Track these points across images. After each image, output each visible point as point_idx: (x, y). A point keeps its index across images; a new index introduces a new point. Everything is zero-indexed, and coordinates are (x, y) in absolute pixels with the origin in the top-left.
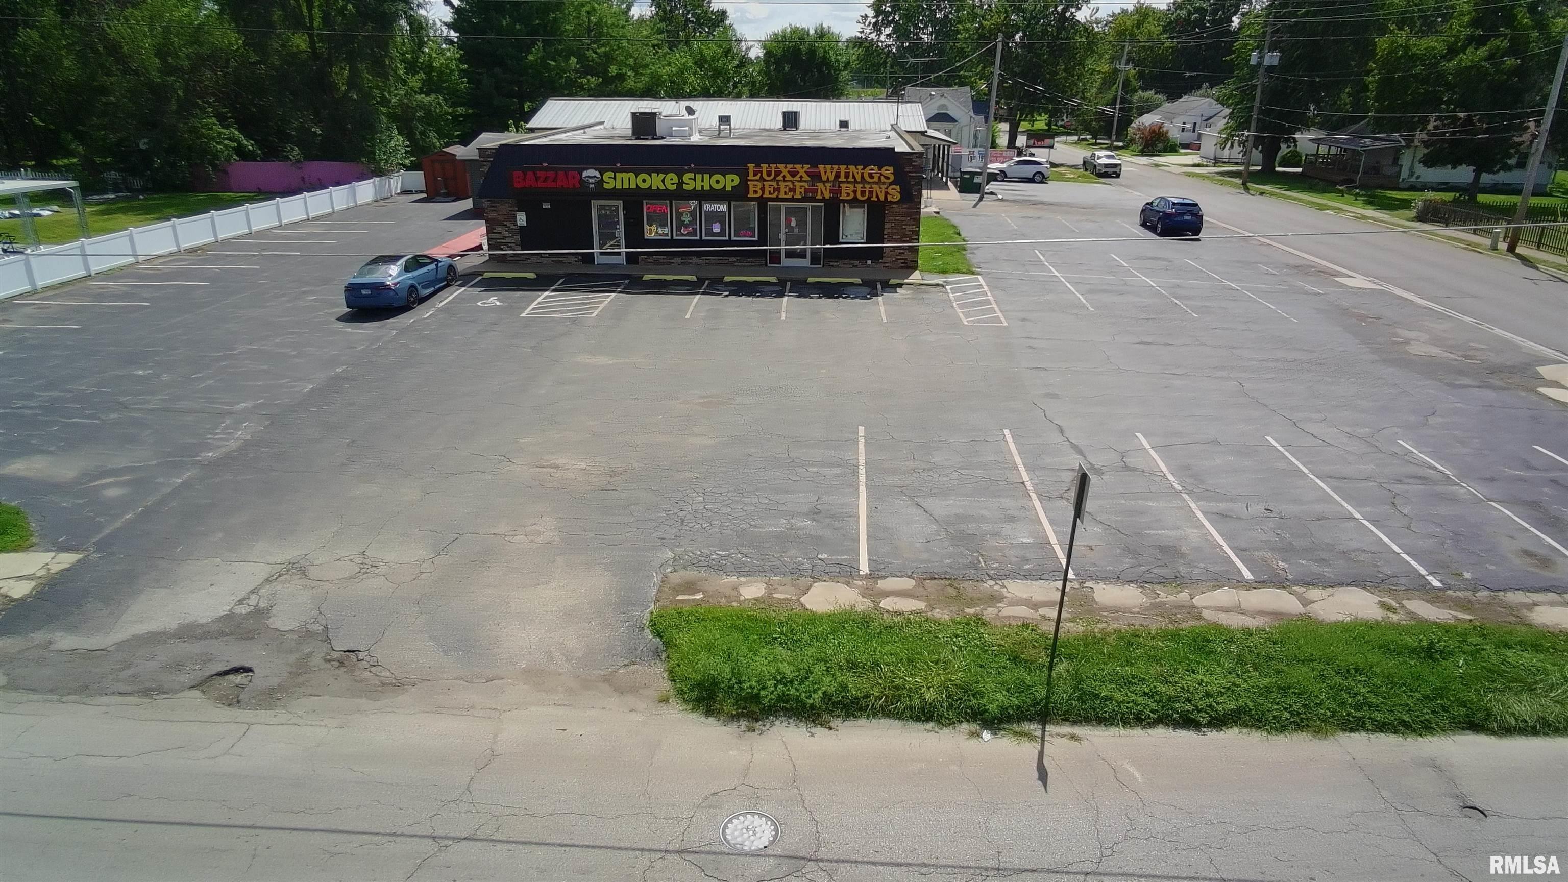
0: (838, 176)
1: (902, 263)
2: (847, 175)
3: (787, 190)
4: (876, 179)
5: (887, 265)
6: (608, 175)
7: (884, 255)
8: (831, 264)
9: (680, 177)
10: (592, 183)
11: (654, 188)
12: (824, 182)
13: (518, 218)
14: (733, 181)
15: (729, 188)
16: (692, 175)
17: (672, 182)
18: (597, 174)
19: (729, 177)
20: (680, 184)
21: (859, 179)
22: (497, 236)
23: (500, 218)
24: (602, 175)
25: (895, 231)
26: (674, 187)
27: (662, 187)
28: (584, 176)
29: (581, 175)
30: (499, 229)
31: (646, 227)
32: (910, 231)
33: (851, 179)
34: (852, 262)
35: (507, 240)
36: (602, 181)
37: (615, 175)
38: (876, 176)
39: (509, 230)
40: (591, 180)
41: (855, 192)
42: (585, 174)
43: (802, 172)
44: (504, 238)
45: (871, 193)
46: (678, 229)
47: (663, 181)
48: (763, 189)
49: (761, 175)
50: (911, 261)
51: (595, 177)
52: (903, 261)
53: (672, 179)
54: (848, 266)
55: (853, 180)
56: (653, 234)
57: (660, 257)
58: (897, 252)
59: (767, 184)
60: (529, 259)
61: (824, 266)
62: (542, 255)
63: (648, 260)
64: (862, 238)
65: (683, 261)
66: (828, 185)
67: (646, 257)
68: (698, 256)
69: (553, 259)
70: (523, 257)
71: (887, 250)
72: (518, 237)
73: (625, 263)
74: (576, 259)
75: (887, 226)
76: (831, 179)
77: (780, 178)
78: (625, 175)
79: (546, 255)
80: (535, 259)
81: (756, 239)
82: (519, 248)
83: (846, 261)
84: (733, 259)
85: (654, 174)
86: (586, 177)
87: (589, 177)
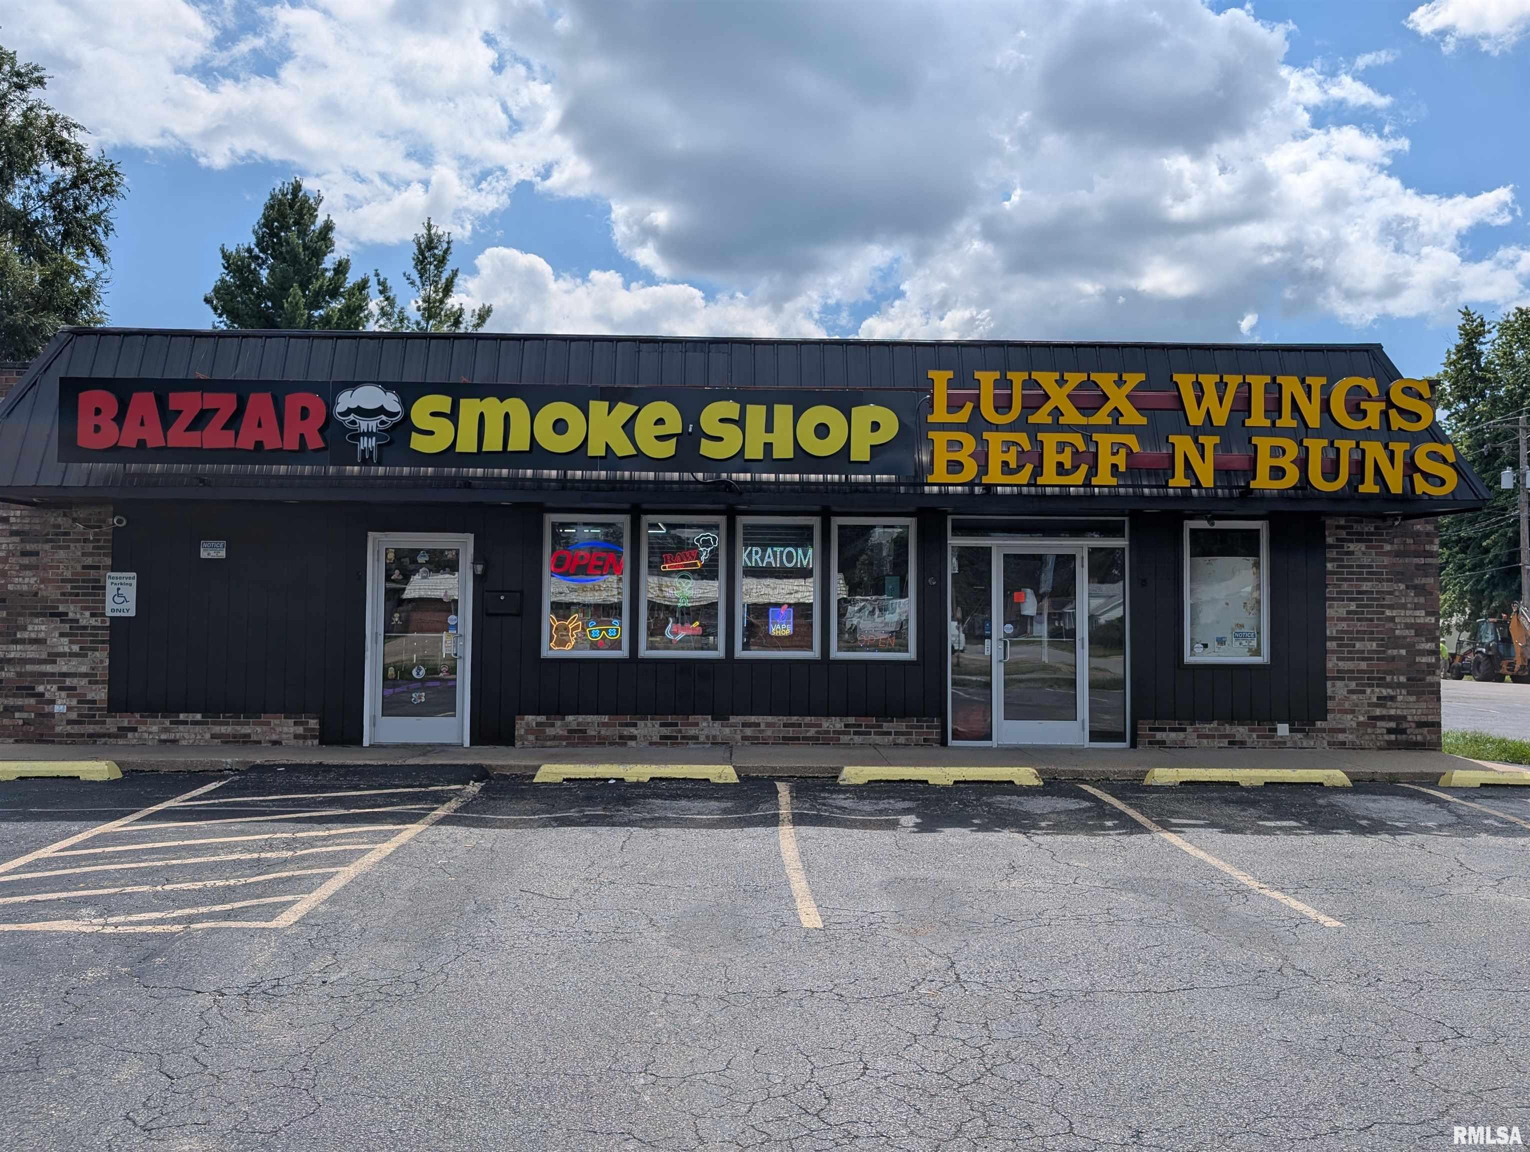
0: (1243, 405)
1: (1390, 731)
2: (1274, 408)
3: (1066, 458)
4: (1373, 420)
5: (1341, 737)
6: (427, 408)
7: (1330, 705)
8: (1159, 736)
9: (691, 416)
10: (369, 434)
11: (596, 449)
12: (1195, 433)
13: (110, 590)
15: (860, 453)
16: (731, 409)
17: (662, 430)
18: (391, 402)
19: (863, 414)
20: (690, 437)
21: (1312, 414)
24: (407, 403)
25: (1362, 626)
26: (668, 449)
27: (623, 448)
28: (340, 408)
29: (330, 404)
30: (38, 628)
31: (550, 619)
32: (1408, 626)
33: (1287, 421)
34: (1228, 729)
35: (61, 666)
36: (404, 428)
38: (1374, 409)
39: (75, 631)
41: (1303, 463)
42: (346, 401)
43: (1118, 398)
44: (53, 657)
45: (1358, 467)
46: (656, 630)
48: (982, 458)
49: (977, 407)
50: (1420, 725)
51: (381, 410)
52: (1393, 725)
56: (569, 647)
57: (590, 718)
58: (1373, 693)
59: (995, 439)
60: (135, 730)
61: (1134, 745)
62: (182, 717)
63: (550, 731)
64: (1257, 652)
65: (666, 731)
66: (1210, 442)
67: (542, 719)
68: (720, 714)
69: (217, 729)
70: (111, 724)
71: (1337, 690)
72: (102, 656)
73: (467, 743)
74: (300, 730)
75: (1335, 610)
76: (1220, 418)
77: (1042, 416)
78: (493, 408)
79: (198, 717)
80: (155, 728)
81: (911, 654)
82: (100, 694)
83: (1207, 728)
84: (835, 724)
85: (598, 407)
86: (349, 411)
87: (361, 412)
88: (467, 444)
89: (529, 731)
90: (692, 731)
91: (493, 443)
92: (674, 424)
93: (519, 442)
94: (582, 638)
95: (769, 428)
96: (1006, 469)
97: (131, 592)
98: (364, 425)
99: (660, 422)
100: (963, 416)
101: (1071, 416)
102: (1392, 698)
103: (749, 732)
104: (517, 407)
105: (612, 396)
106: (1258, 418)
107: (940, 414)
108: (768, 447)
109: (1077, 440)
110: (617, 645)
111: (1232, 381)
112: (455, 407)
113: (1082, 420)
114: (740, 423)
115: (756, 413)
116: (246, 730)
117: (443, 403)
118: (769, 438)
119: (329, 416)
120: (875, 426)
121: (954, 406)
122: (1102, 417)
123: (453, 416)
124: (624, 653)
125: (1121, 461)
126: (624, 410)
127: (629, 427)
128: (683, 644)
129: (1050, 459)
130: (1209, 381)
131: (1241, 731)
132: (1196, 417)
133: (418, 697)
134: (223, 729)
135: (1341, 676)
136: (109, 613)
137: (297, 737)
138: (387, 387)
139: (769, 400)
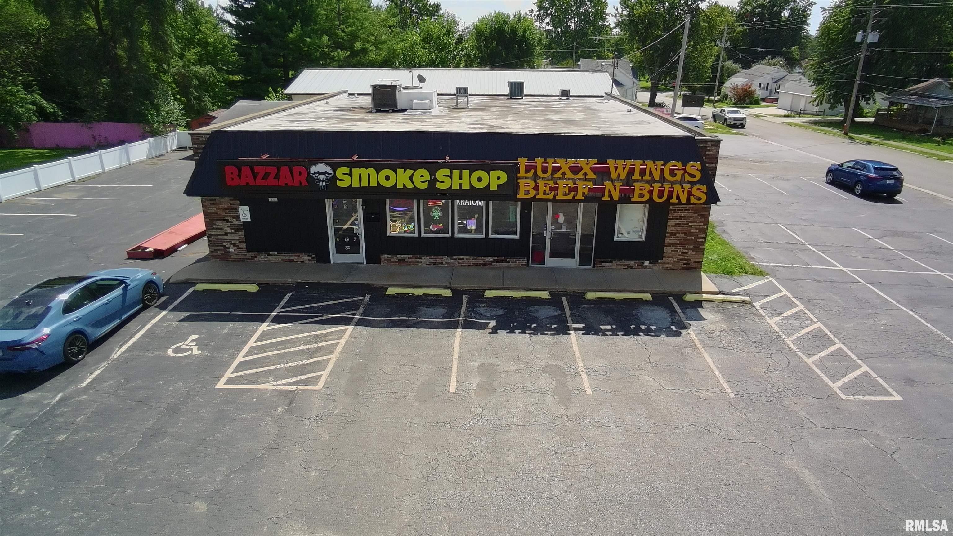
0: (631, 171)
1: (684, 264)
2: (643, 172)
3: (567, 190)
4: (678, 178)
5: (667, 265)
6: (341, 172)
7: (665, 255)
8: (603, 264)
9: (433, 173)
10: (323, 181)
11: (400, 186)
12: (613, 181)
13: (241, 212)
14: (499, 178)
15: (493, 187)
16: (447, 171)
17: (423, 179)
18: (329, 170)
19: (495, 174)
20: (433, 182)
21: (657, 176)
22: (219, 232)
23: (221, 212)
24: (334, 171)
25: (679, 228)
26: (425, 186)
27: (410, 185)
28: (312, 172)
29: (308, 170)
30: (220, 224)
31: (389, 223)
32: (696, 229)
33: (647, 177)
34: (627, 262)
35: (229, 237)
36: (334, 179)
37: (351, 171)
38: (679, 174)
39: (232, 225)
40: (321, 177)
41: (651, 192)
42: (314, 169)
43: (586, 169)
44: (226, 234)
45: (671, 193)
46: (427, 225)
47: (411, 178)
48: (536, 188)
49: (535, 172)
50: (695, 262)
51: (326, 173)
52: (685, 262)
53: (422, 176)
54: (623, 267)
55: (649, 178)
56: (397, 232)
57: (405, 256)
58: (680, 252)
59: (541, 183)
60: (256, 257)
61: (594, 267)
62: (271, 253)
63: (392, 260)
64: (641, 237)
66: (618, 185)
67: (389, 256)
68: (450, 255)
70: (249, 255)
71: (668, 250)
72: (242, 234)
73: (365, 263)
74: (310, 258)
75: (671, 223)
76: (623, 176)
77: (558, 175)
78: (364, 172)
79: (276, 253)
80: (262, 257)
81: (517, 236)
82: (243, 246)
83: (620, 262)
84: (489, 259)
85: (400, 171)
86: (315, 173)
87: (319, 173)
89: (385, 260)
90: (440, 261)
92: (427, 177)
93: (374, 184)
94: (401, 229)
95: (461, 178)
96: (545, 193)
97: (248, 213)
100: (530, 174)
102: (687, 253)
103: (460, 261)
104: (372, 171)
105: (405, 167)
107: (522, 174)
108: (460, 185)
109: (571, 183)
110: (413, 232)
111: (629, 163)
113: (573, 177)
114: (451, 177)
115: (456, 173)
116: (292, 258)
117: (347, 170)
118: (461, 182)
119: (309, 175)
121: (527, 170)
122: (580, 175)
123: (351, 175)
124: (416, 235)
125: (586, 191)
126: (409, 172)
128: (436, 232)
129: (562, 189)
130: (620, 162)
131: (632, 263)
132: (614, 175)
133: (348, 248)
134: (285, 257)
135: (670, 245)
136: (242, 220)
138: (327, 164)
139: (461, 168)
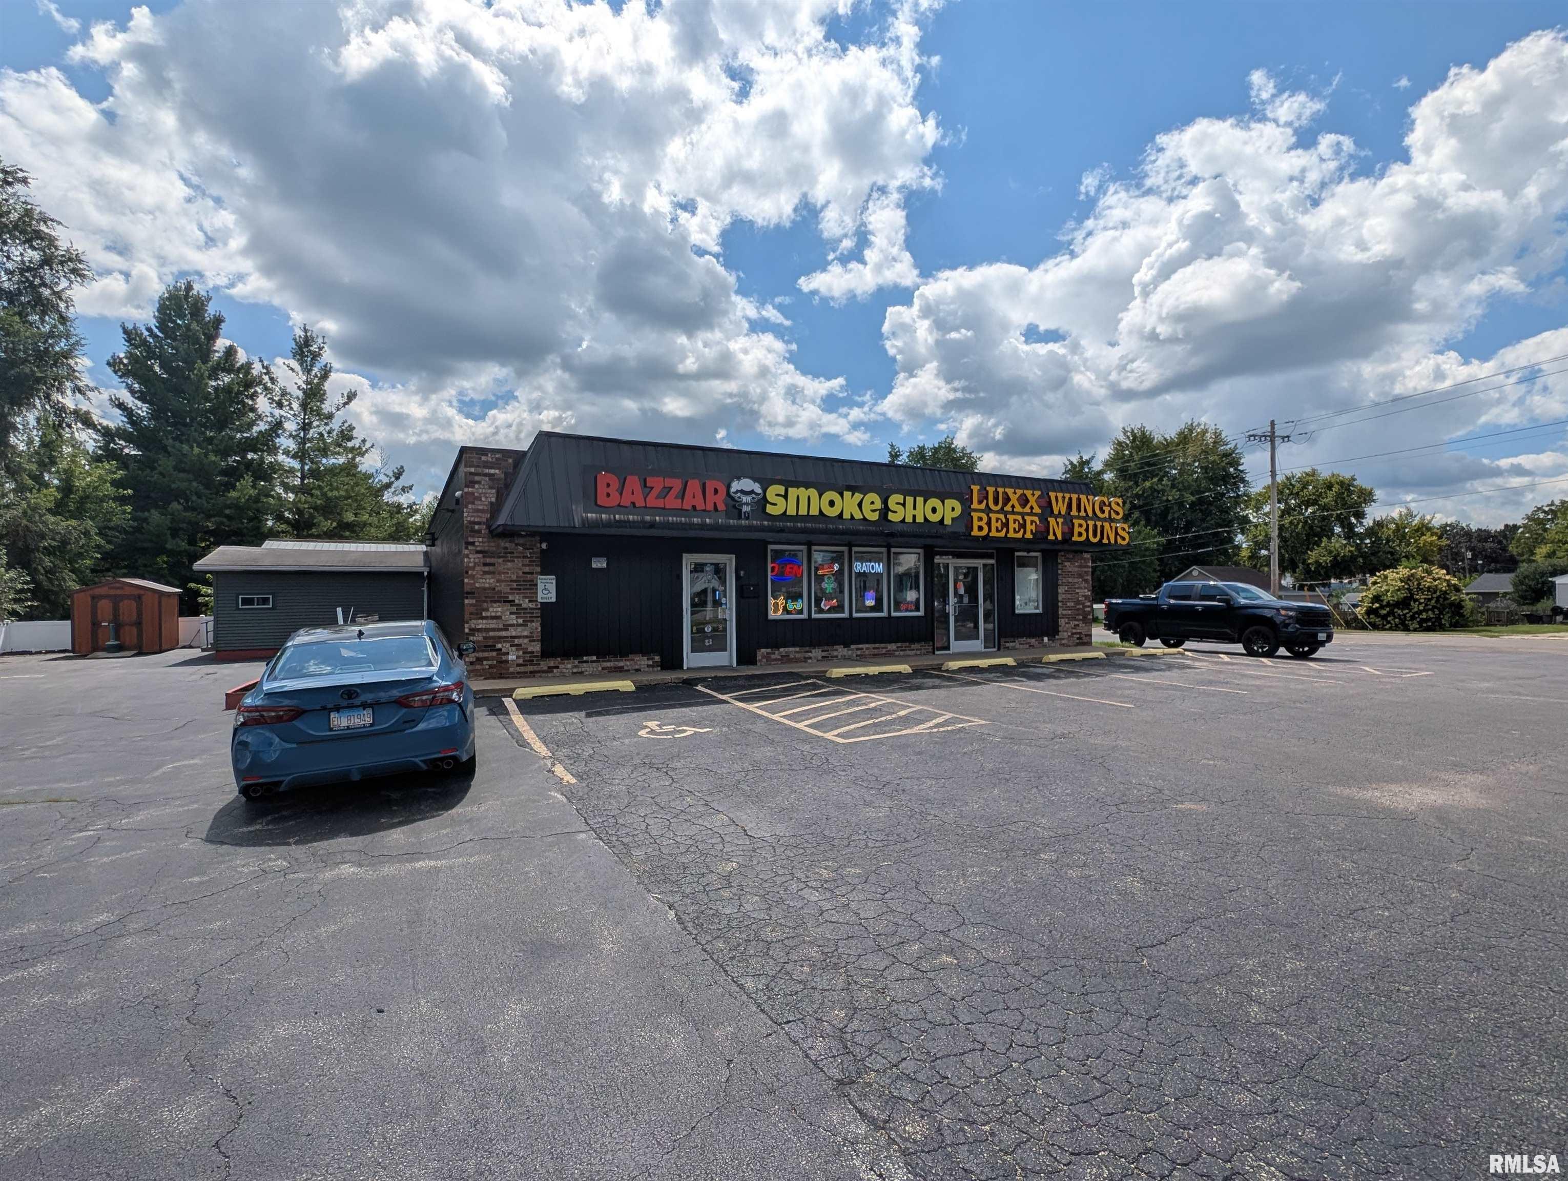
0: (1069, 508)
1: (1077, 638)
2: (1078, 507)
3: (1017, 527)
4: (1107, 515)
5: (1063, 642)
6: (774, 491)
7: (1060, 629)
8: (1006, 644)
9: (884, 500)
10: (747, 504)
11: (847, 515)
12: (1055, 517)
13: (540, 586)
15: (948, 521)
16: (899, 498)
17: (873, 507)
18: (757, 488)
19: (949, 503)
20: (885, 510)
21: (1090, 513)
22: (493, 624)
23: (503, 588)
24: (764, 489)
25: (1069, 596)
26: (876, 516)
27: (858, 515)
28: (733, 490)
29: (728, 487)
30: (496, 609)
31: (771, 601)
32: (1083, 596)
33: (1083, 514)
34: (1029, 640)
35: (512, 632)
36: (764, 501)
39: (519, 611)
42: (735, 486)
43: (1032, 501)
44: (506, 628)
45: (1101, 533)
48: (989, 524)
49: (988, 504)
50: (1086, 635)
51: (752, 492)
54: (1026, 646)
56: (780, 613)
57: (791, 649)
58: (1073, 623)
59: (993, 516)
60: (557, 667)
61: (999, 649)
62: (585, 658)
63: (773, 657)
64: (1037, 608)
65: (824, 654)
66: (1060, 520)
67: (769, 650)
68: (846, 645)
69: (605, 664)
70: (544, 665)
71: (1062, 622)
72: (536, 625)
73: (735, 665)
74: (650, 662)
75: (1061, 590)
76: (1063, 513)
77: (1008, 508)
78: (803, 492)
79: (594, 658)
80: (569, 666)
81: (921, 613)
82: (536, 647)
83: (1023, 640)
84: (892, 647)
85: (847, 494)
86: (737, 492)
87: (742, 492)
88: (792, 511)
89: (763, 657)
90: (835, 653)
91: (803, 511)
92: (878, 505)
93: (814, 511)
94: (785, 609)
95: (915, 508)
96: (998, 531)
97: (552, 588)
98: (745, 499)
99: (872, 503)
100: (983, 506)
101: (1018, 509)
102: (1078, 625)
103: (859, 652)
104: (813, 492)
105: (853, 489)
106: (1074, 512)
107: (975, 505)
108: (914, 517)
109: (1019, 518)
110: (800, 612)
111: (1067, 496)
112: (786, 491)
113: (1021, 510)
114: (904, 505)
115: (910, 500)
116: (621, 664)
117: (781, 489)
118: (914, 512)
119: (728, 494)
120: (953, 509)
121: (980, 502)
122: (1027, 510)
123: (786, 497)
124: (804, 616)
125: (1033, 527)
126: (858, 496)
127: (860, 505)
128: (829, 611)
129: (1012, 526)
130: (1060, 495)
131: (1033, 641)
132: (1056, 512)
133: (708, 642)
134: (609, 664)
135: (1064, 616)
136: (540, 600)
137: (648, 666)
138: (755, 480)
139: (915, 494)
